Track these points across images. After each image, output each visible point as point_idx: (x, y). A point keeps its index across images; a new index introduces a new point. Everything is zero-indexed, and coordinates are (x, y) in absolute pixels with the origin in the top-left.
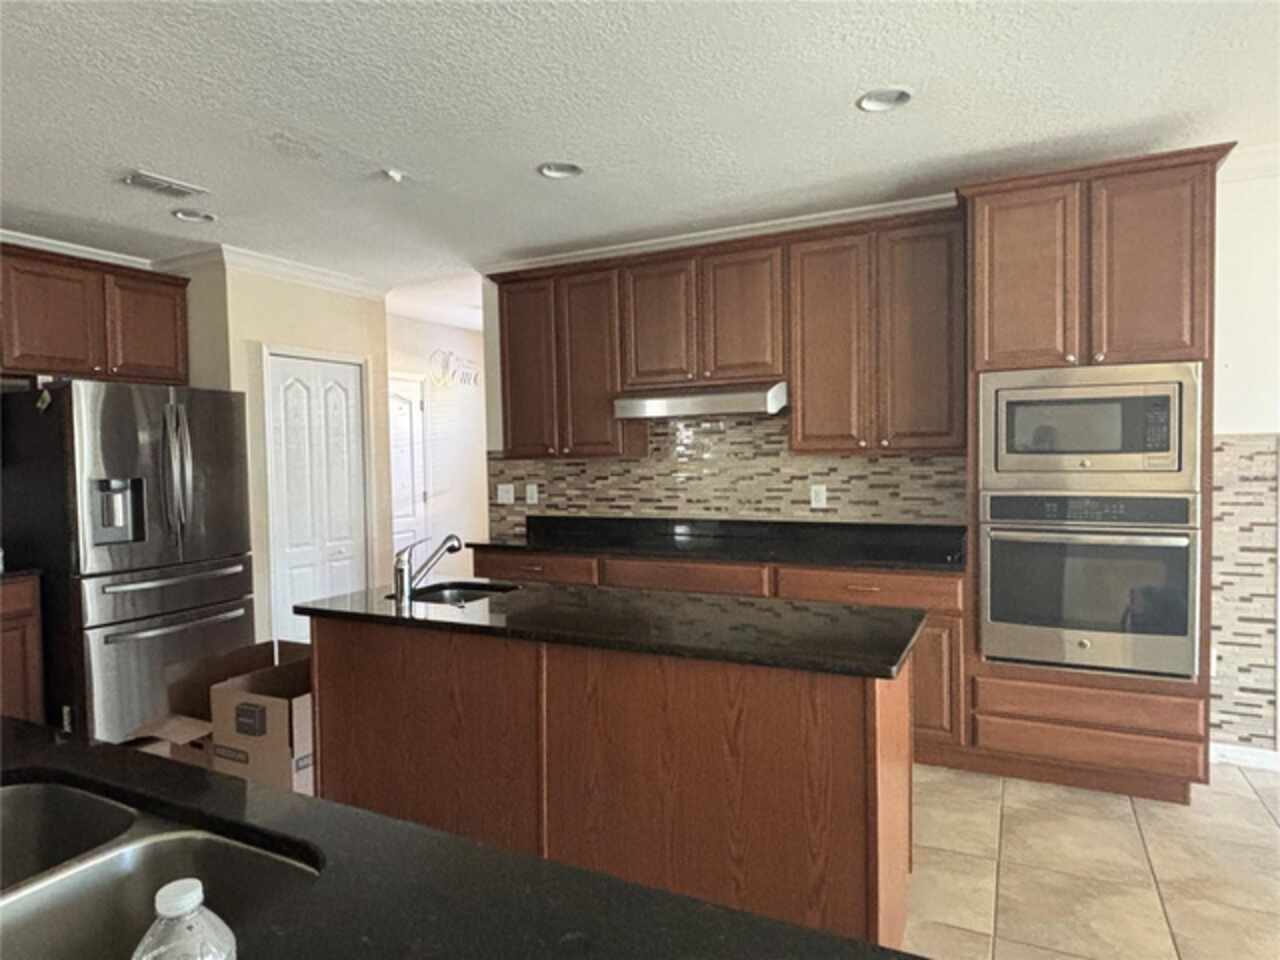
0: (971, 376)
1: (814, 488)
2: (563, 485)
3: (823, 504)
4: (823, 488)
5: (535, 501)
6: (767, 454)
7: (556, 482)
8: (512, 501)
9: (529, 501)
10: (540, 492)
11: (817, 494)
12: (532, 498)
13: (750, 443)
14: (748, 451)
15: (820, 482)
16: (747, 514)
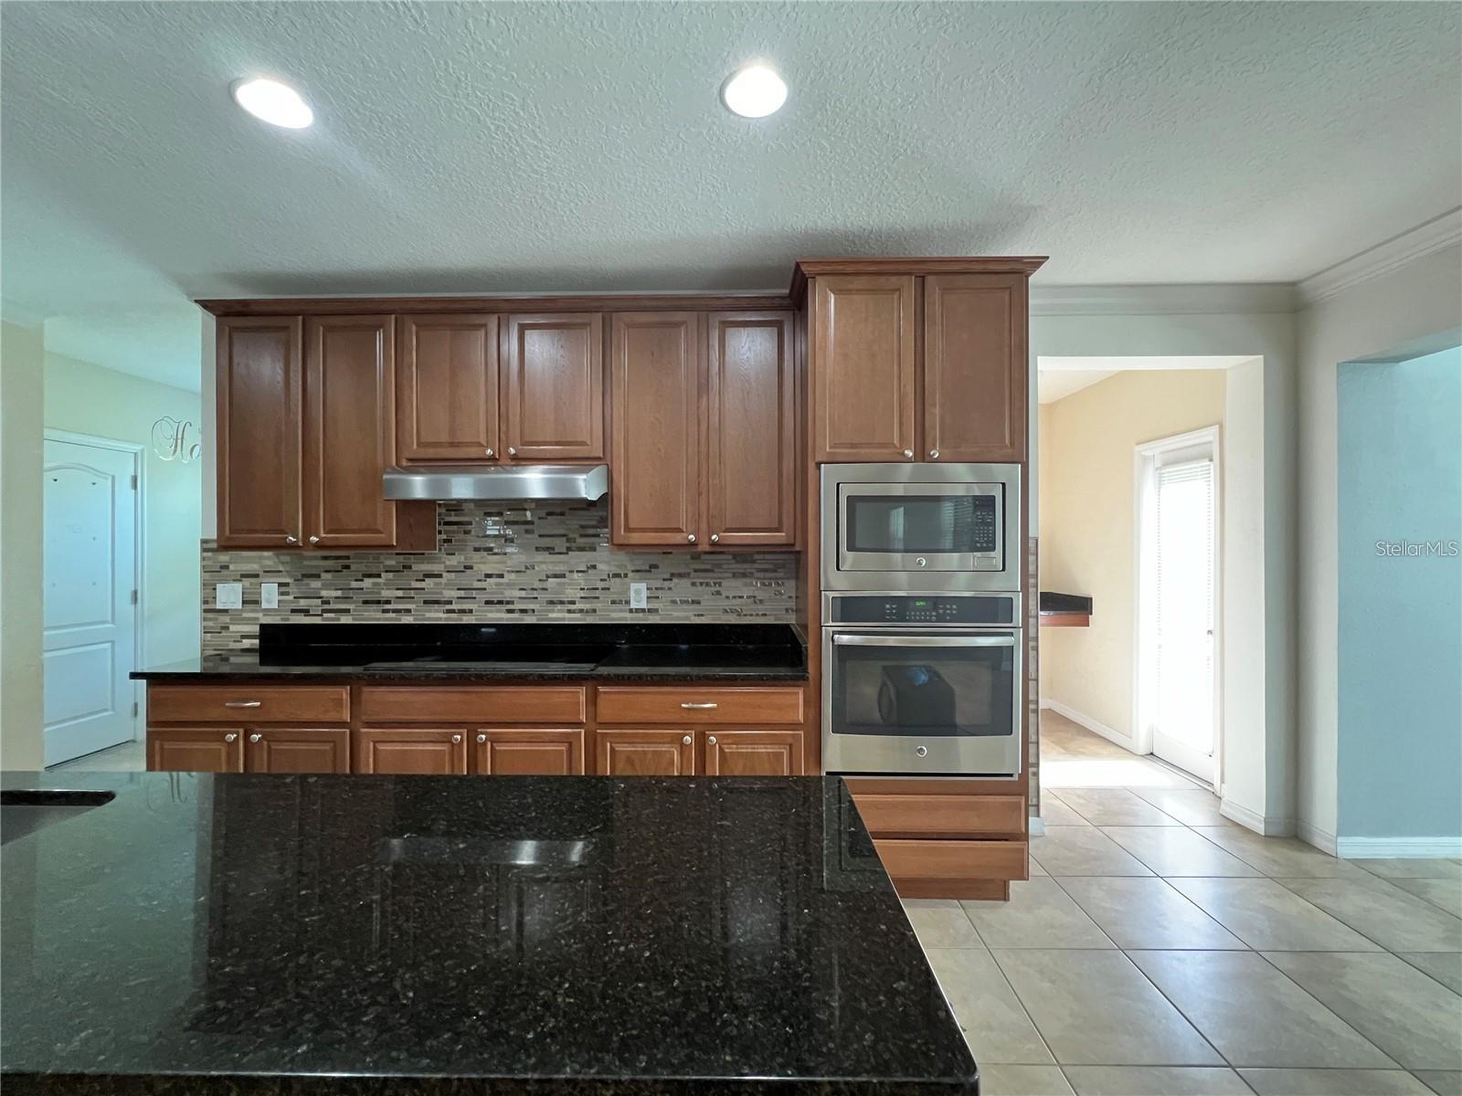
1: (634, 586)
2: (315, 584)
3: (644, 605)
4: (643, 586)
5: (275, 606)
6: (582, 549)
7: (306, 581)
8: (238, 605)
9: (264, 605)
10: (282, 594)
11: (638, 592)
12: (269, 602)
13: (564, 535)
14: (560, 544)
15: (640, 580)
16: (558, 616)
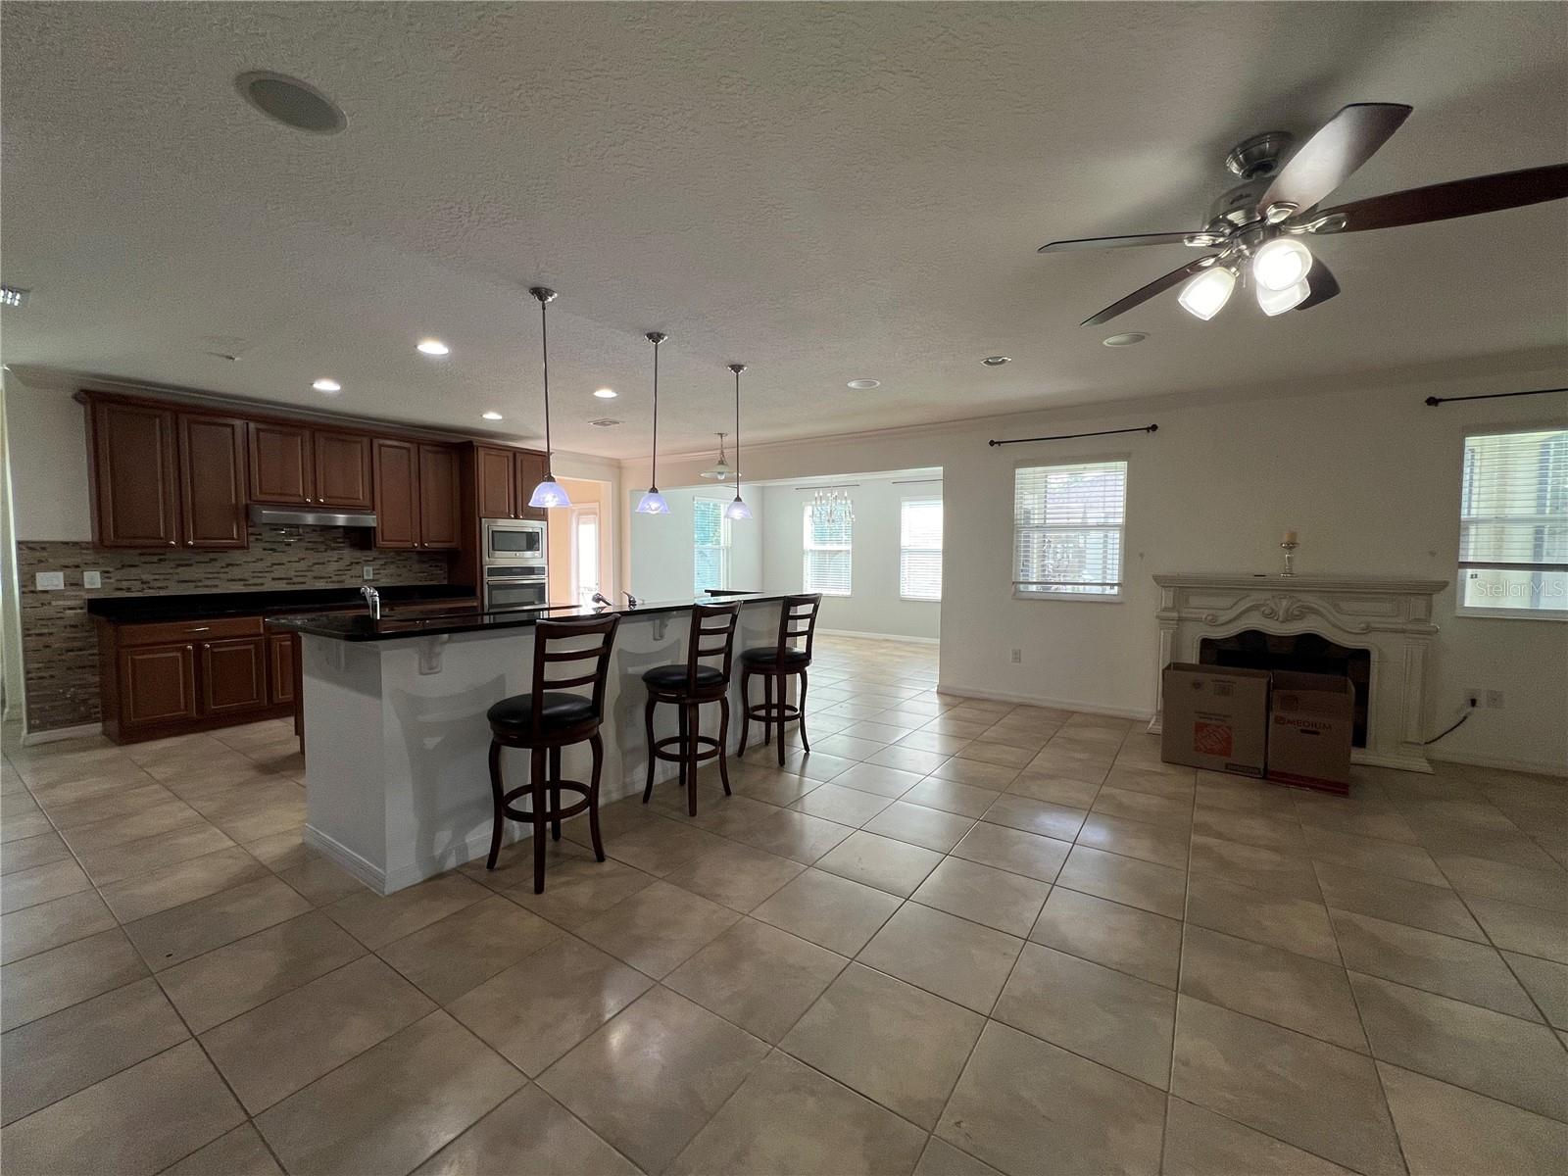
0: (477, 518)
2: (135, 571)
3: (371, 577)
4: (371, 569)
5: (98, 586)
6: (334, 549)
7: (126, 569)
8: (62, 587)
9: (87, 586)
10: (105, 578)
11: (368, 571)
12: (93, 583)
13: (322, 542)
14: (323, 548)
15: (369, 565)
16: (321, 585)
